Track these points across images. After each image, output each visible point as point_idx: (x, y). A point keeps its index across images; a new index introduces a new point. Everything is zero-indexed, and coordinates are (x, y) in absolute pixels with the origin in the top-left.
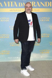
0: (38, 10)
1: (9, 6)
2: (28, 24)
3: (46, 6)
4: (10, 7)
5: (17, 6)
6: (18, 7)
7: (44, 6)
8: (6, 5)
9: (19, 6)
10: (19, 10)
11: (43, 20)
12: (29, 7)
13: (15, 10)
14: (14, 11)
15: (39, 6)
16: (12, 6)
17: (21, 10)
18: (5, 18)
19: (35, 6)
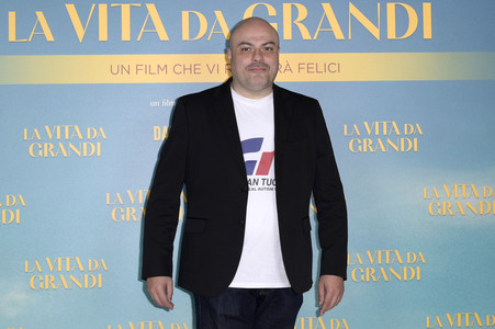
0: (327, 68)
1: (103, 36)
2: (242, 170)
3: (391, 34)
4: (115, 46)
5: (163, 35)
6: (175, 46)
7: (376, 32)
8: (80, 32)
9: (186, 36)
10: (178, 69)
11: (366, 145)
12: (258, 44)
13: (148, 70)
14: (142, 78)
15: (339, 35)
16: (126, 35)
17: (194, 69)
18: (72, 130)
19: (306, 35)
